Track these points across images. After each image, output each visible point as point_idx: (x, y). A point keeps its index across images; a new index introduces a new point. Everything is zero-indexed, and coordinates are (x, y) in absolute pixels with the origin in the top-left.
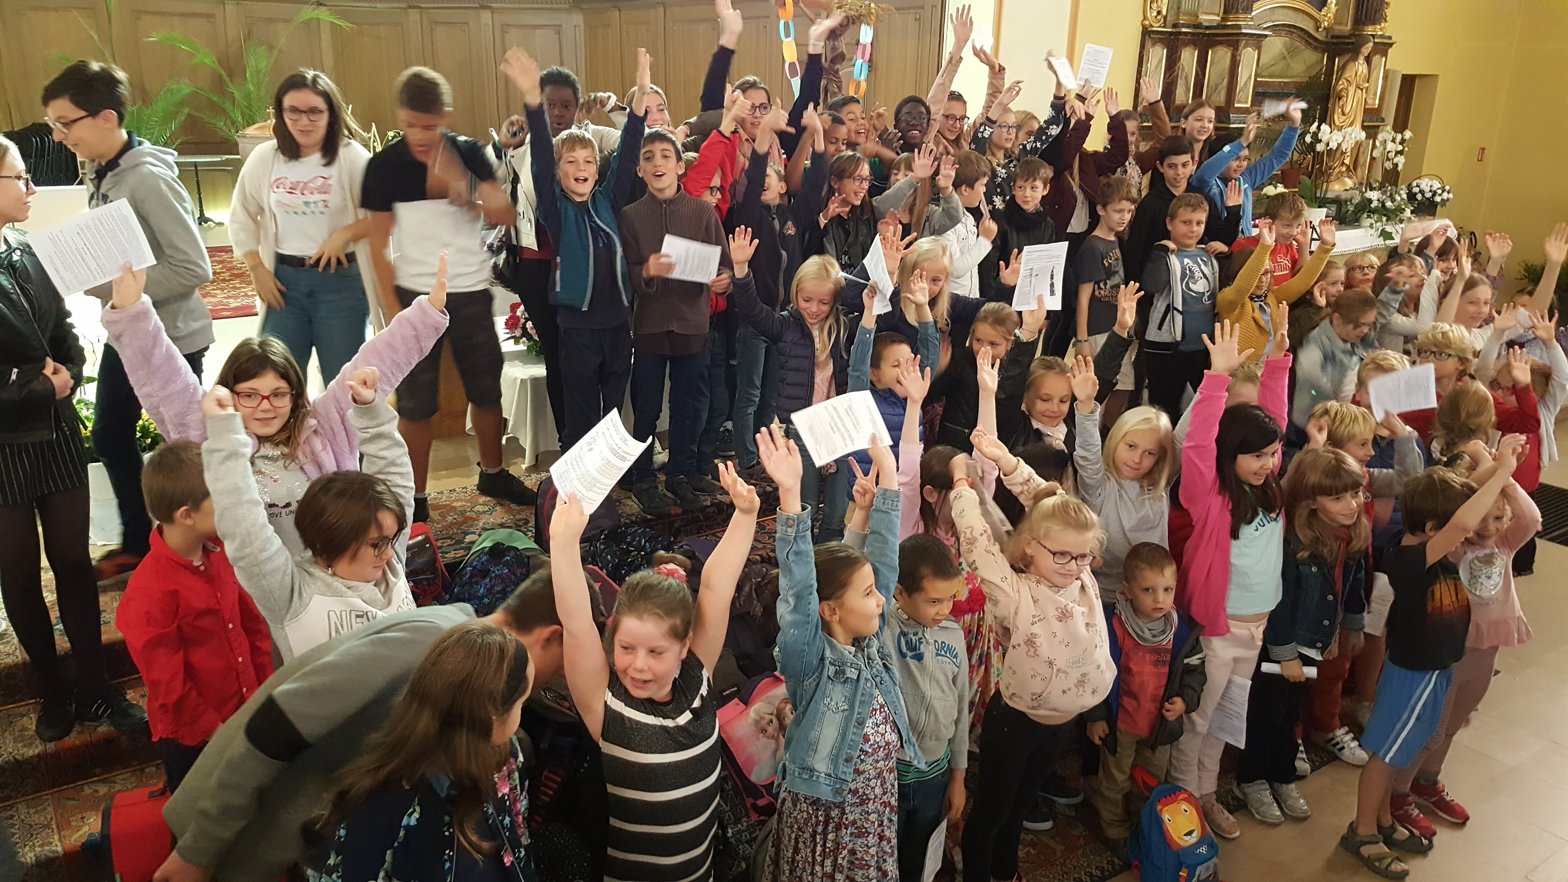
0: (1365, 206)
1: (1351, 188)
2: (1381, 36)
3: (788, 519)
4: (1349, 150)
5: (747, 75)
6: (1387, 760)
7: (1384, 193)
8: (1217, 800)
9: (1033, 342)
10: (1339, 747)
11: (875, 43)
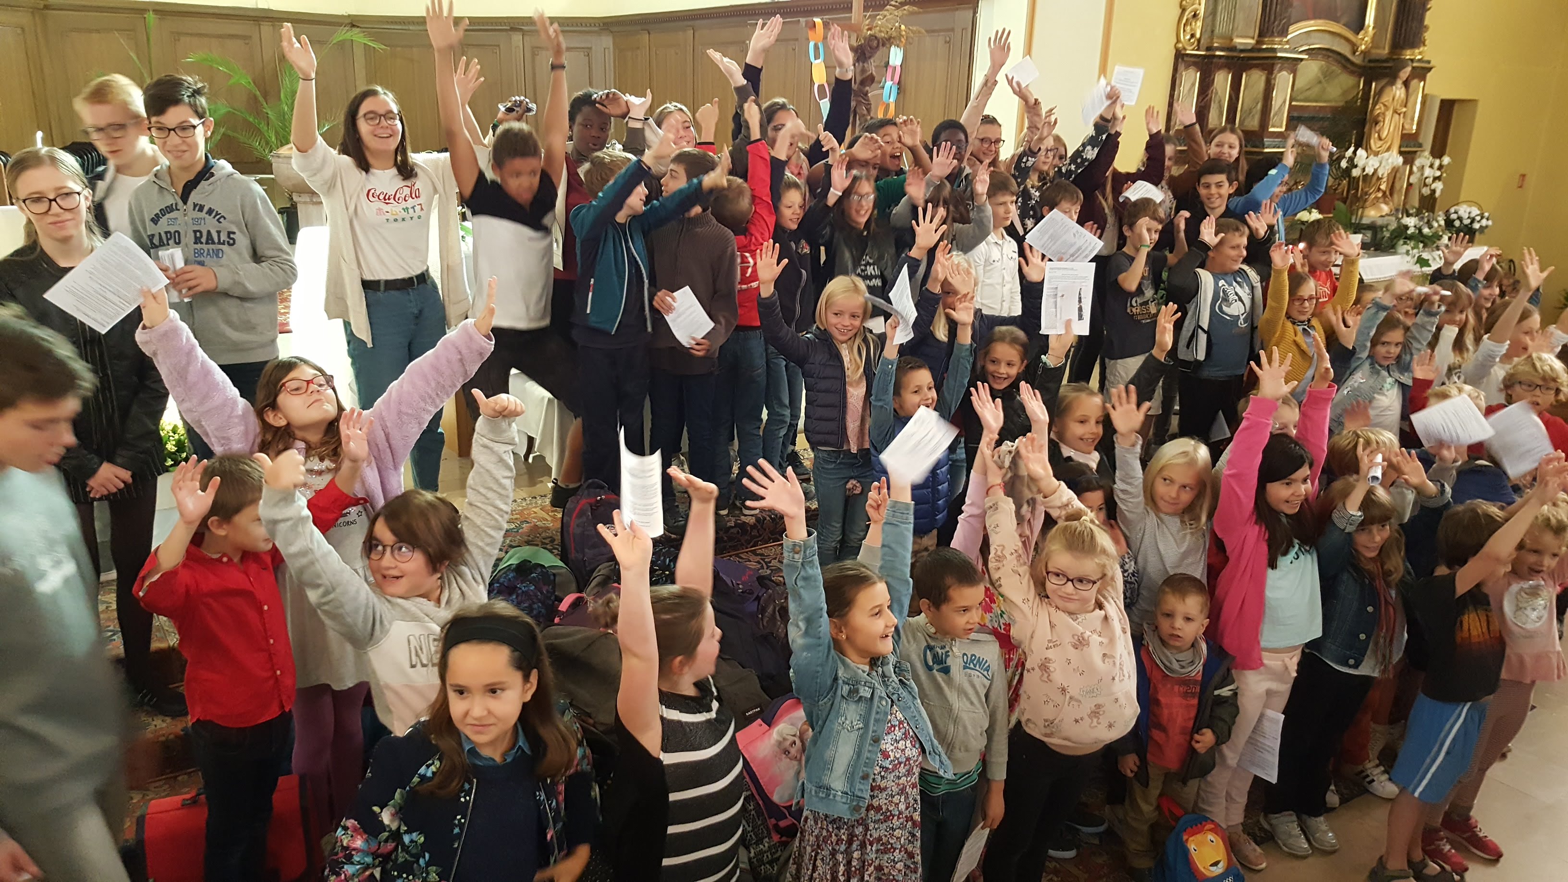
0: (1401, 233)
1: (1387, 215)
2: (1419, 60)
3: (795, 545)
4: (1386, 175)
5: (774, 97)
6: (1416, 794)
7: (1422, 219)
8: (1243, 831)
9: (1060, 367)
10: (1368, 779)
11: (904, 66)
